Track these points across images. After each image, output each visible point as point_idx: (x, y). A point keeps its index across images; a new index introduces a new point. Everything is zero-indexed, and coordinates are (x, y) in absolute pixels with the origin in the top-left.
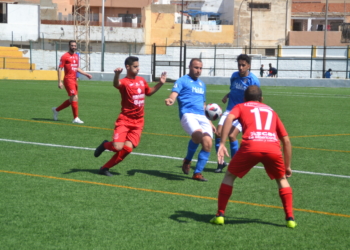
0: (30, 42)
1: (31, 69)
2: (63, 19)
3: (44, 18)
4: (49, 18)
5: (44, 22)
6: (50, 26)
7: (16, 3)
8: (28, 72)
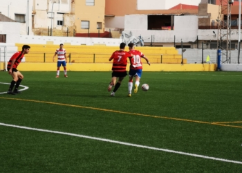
0: (191, 43)
1: (182, 63)
2: (215, 25)
3: (200, 25)
4: (204, 25)
5: (200, 28)
6: (205, 30)
7: (182, 15)
8: (180, 65)
